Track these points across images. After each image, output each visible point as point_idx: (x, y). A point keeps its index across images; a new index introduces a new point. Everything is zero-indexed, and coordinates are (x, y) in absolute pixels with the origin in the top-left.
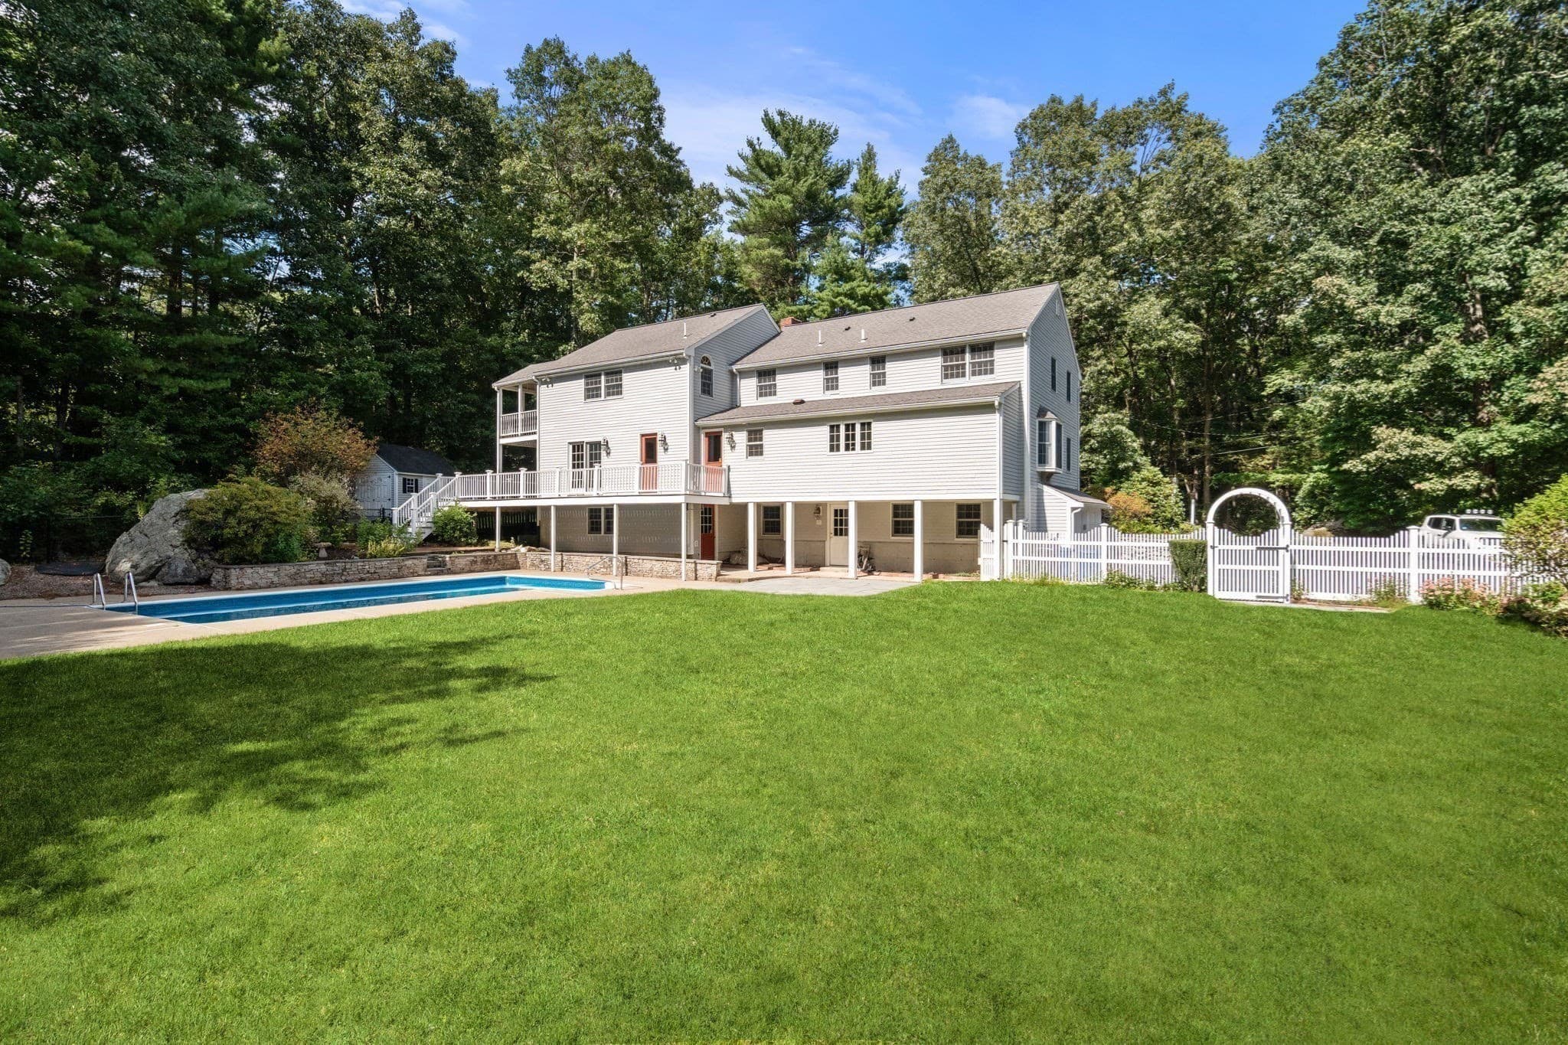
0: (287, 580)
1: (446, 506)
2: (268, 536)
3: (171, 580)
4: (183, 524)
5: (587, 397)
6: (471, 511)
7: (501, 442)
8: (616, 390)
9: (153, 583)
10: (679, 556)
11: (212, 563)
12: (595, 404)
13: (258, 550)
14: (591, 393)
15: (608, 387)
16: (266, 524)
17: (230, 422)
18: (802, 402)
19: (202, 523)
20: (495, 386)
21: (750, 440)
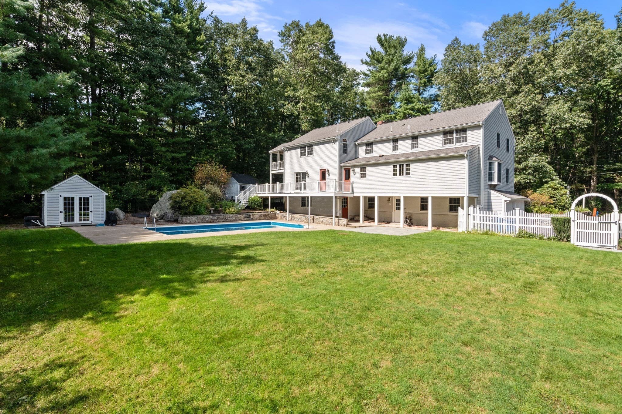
0: (200, 221)
1: (252, 196)
2: (194, 206)
3: (167, 220)
4: (171, 201)
5: (301, 155)
6: (261, 197)
7: (272, 172)
8: (311, 153)
9: (162, 221)
10: (332, 216)
11: (178, 215)
12: (304, 158)
13: (191, 210)
14: (303, 154)
15: (308, 152)
16: (194, 202)
17: (187, 167)
18: (383, 156)
19: (175, 201)
20: (270, 152)
21: (361, 171)
